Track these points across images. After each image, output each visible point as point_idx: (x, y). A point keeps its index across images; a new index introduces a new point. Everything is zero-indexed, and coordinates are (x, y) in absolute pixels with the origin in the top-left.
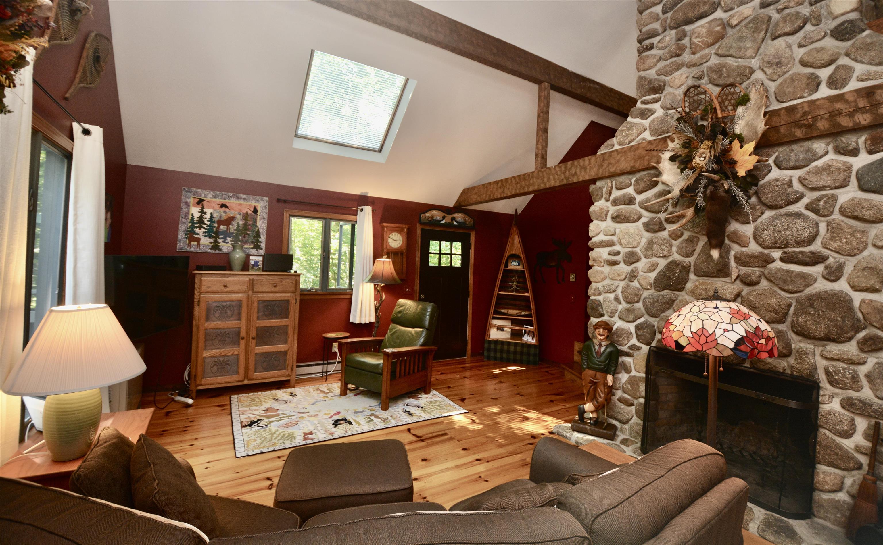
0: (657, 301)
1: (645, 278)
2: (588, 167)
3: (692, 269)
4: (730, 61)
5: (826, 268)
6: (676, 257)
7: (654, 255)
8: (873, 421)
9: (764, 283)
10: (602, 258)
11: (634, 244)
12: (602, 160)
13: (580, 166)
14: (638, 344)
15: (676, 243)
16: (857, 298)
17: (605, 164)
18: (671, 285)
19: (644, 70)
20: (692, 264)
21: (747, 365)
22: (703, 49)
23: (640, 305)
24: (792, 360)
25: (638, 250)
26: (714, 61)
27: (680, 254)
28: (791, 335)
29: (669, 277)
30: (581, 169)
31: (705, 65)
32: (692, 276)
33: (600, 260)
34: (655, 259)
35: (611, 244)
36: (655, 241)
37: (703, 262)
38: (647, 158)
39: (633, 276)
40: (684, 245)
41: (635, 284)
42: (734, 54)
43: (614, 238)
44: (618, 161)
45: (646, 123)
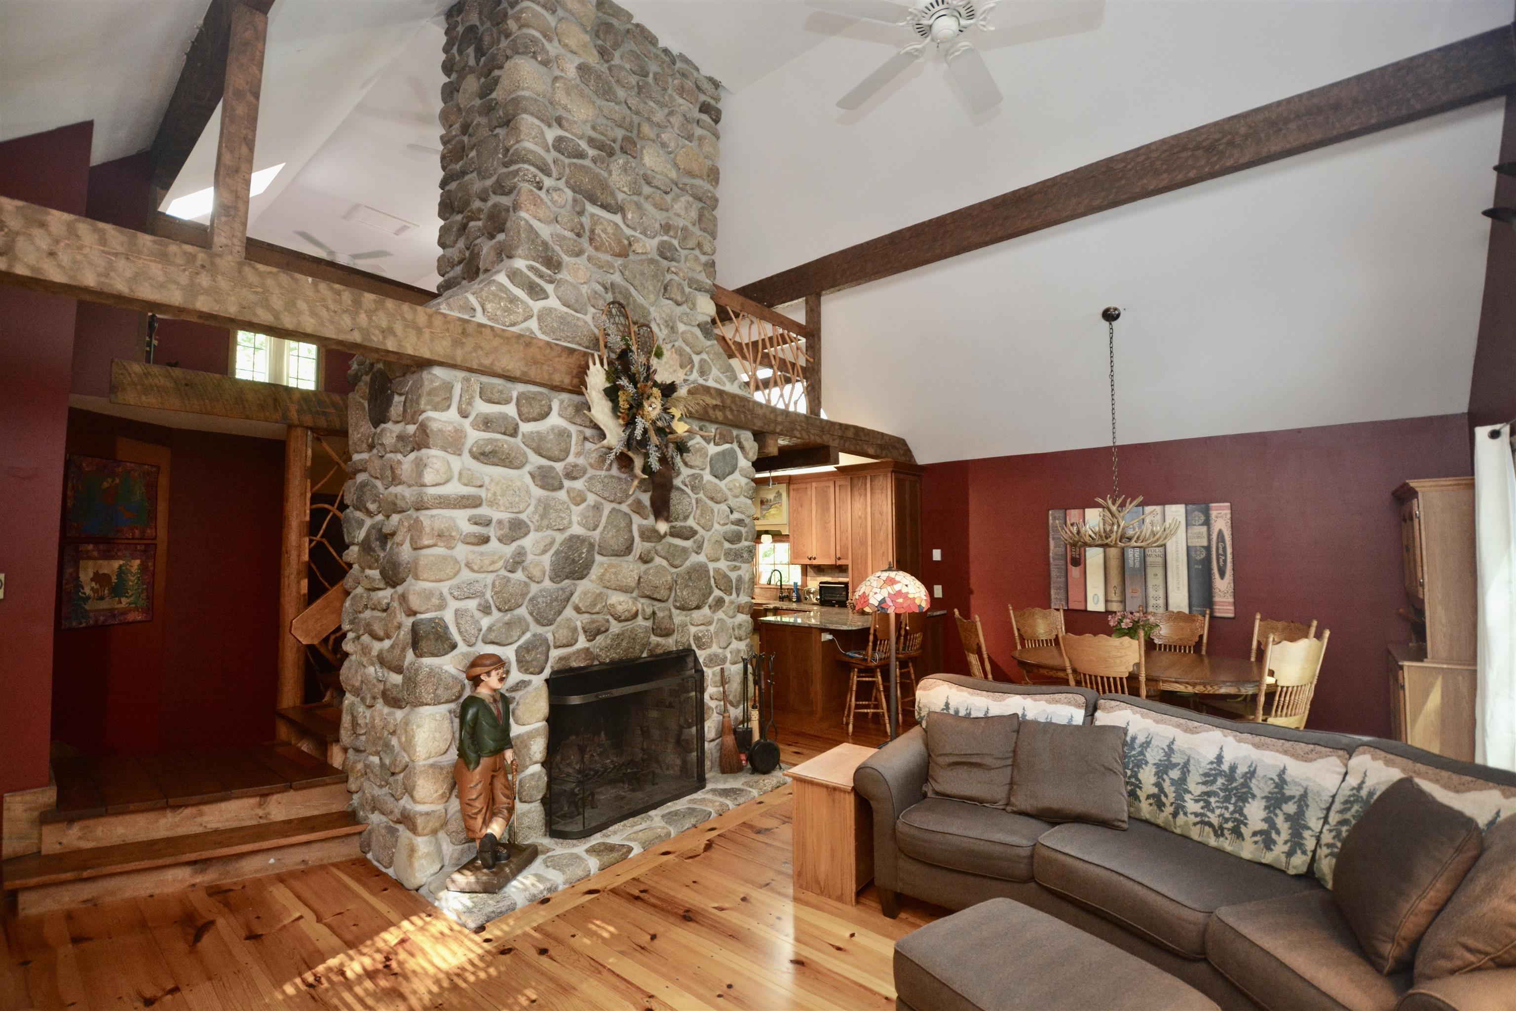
0: (556, 600)
1: (538, 564)
2: (427, 331)
3: (597, 548)
4: (632, 290)
5: (695, 542)
6: (577, 529)
7: (549, 527)
8: (719, 668)
9: (658, 561)
10: (457, 529)
11: (522, 506)
12: (460, 331)
13: (404, 319)
14: (527, 677)
15: (577, 510)
16: (711, 566)
17: (470, 344)
18: (576, 572)
19: (535, 217)
20: (597, 539)
21: (645, 655)
22: (607, 252)
23: (522, 611)
24: (675, 636)
25: (523, 517)
26: (617, 278)
27: (584, 526)
28: (673, 610)
29: (573, 560)
30: (406, 326)
31: (609, 275)
32: (598, 558)
33: (454, 534)
34: (549, 532)
35: (474, 502)
36: (552, 503)
37: (613, 537)
38: (545, 367)
39: (517, 562)
40: (591, 514)
41: (519, 575)
42: (639, 288)
43: (482, 493)
44: (496, 350)
45: (537, 306)
